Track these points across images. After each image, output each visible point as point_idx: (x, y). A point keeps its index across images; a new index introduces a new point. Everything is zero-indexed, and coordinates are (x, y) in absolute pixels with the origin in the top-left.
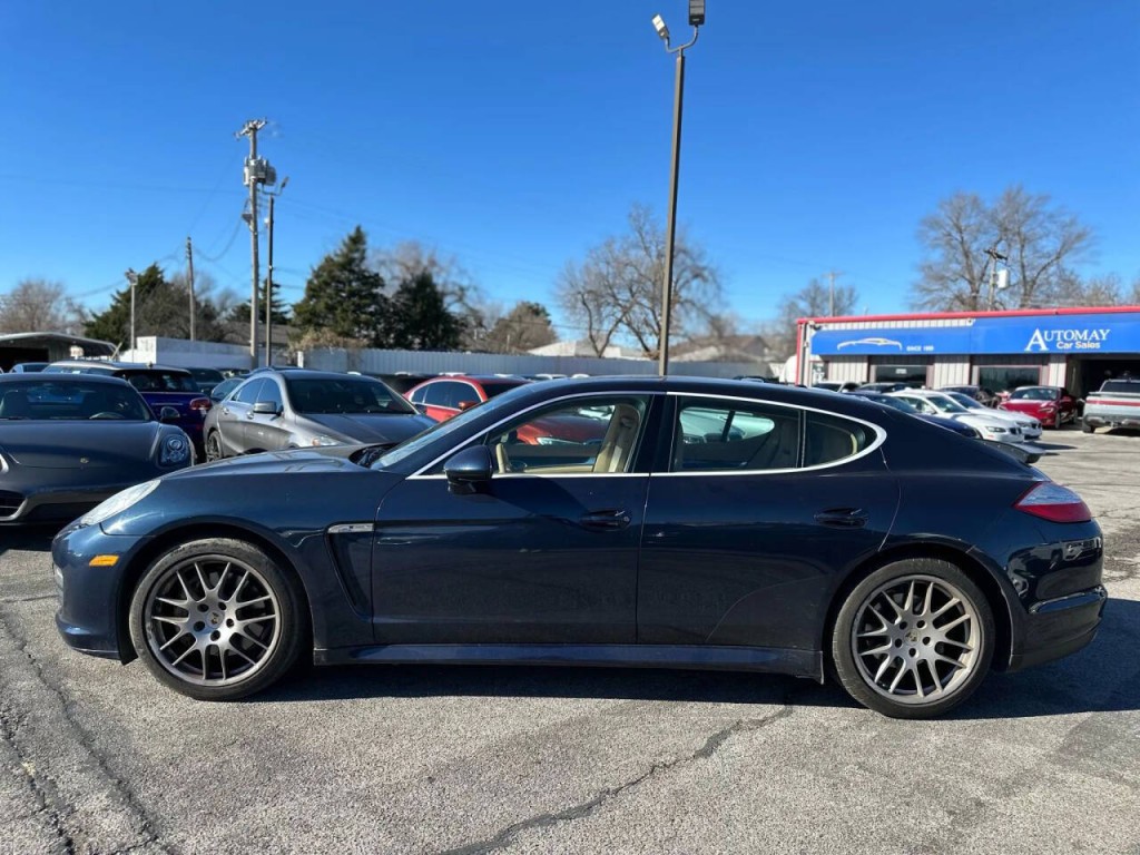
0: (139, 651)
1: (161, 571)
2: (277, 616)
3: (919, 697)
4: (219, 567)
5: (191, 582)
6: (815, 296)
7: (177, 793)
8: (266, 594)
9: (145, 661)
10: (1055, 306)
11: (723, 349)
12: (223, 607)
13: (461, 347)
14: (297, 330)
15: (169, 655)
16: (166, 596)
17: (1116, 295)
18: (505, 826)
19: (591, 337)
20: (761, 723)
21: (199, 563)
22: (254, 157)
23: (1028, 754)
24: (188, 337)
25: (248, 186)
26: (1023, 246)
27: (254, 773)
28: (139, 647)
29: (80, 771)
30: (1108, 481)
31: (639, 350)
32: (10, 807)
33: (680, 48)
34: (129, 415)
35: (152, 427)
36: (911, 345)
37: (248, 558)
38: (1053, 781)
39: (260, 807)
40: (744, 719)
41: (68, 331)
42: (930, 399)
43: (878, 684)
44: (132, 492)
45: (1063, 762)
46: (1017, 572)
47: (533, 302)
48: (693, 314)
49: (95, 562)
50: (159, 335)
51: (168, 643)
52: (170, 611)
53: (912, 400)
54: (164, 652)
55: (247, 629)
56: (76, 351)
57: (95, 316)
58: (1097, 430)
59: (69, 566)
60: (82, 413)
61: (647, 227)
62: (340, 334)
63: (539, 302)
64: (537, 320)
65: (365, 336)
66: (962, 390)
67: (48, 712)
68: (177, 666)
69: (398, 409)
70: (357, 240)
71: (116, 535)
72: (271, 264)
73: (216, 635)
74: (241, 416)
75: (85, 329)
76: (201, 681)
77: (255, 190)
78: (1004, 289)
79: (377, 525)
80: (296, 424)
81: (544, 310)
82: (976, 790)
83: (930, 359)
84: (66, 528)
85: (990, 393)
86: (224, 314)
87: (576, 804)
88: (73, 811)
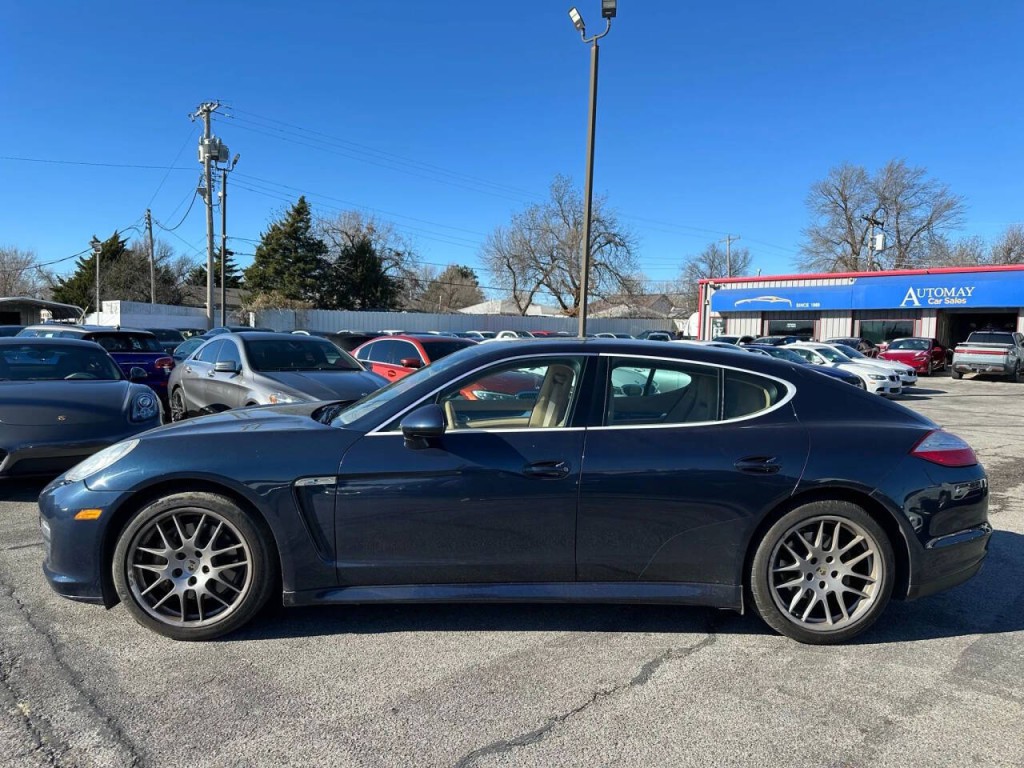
0: (122, 597)
1: (141, 523)
2: (248, 562)
3: (828, 624)
4: (194, 519)
5: (169, 532)
6: (713, 259)
7: (163, 730)
8: (238, 542)
9: (128, 605)
10: (926, 267)
11: (634, 307)
12: (199, 555)
13: (398, 307)
14: (248, 293)
15: (150, 599)
16: (147, 546)
17: (979, 256)
18: (465, 753)
19: (515, 297)
20: (689, 651)
21: (176, 515)
22: (208, 136)
23: (928, 675)
24: (149, 301)
25: (203, 163)
26: (899, 214)
27: (233, 708)
28: (122, 593)
29: (72, 710)
30: (977, 422)
31: (558, 308)
32: (8, 746)
33: (594, 38)
34: (102, 375)
35: (123, 386)
36: (800, 302)
37: (221, 510)
38: (951, 699)
39: (240, 740)
40: (673, 647)
41: (38, 295)
42: (817, 350)
43: (792, 614)
44: (114, 451)
45: (958, 682)
46: (912, 510)
47: (461, 266)
48: (607, 276)
49: (81, 516)
50: (123, 299)
51: (149, 589)
52: (150, 559)
53: (803, 352)
54: (145, 597)
55: (221, 574)
56: (45, 314)
57: (62, 281)
58: (965, 376)
59: (55, 518)
60: (58, 374)
61: (566, 198)
62: (287, 296)
63: (467, 265)
64: (466, 282)
65: (311, 298)
66: (845, 342)
67: (39, 655)
68: (158, 610)
69: (346, 366)
70: (301, 211)
71: (100, 490)
72: (224, 233)
73: (193, 581)
74: (203, 374)
75: (53, 294)
76: (179, 623)
77: (209, 166)
78: (881, 252)
79: (339, 477)
80: (254, 381)
81: (471, 273)
82: (885, 710)
83: (817, 315)
84: (51, 484)
85: (870, 345)
86: (181, 280)
87: (528, 731)
88: (67, 748)
